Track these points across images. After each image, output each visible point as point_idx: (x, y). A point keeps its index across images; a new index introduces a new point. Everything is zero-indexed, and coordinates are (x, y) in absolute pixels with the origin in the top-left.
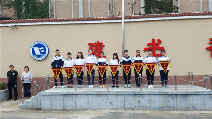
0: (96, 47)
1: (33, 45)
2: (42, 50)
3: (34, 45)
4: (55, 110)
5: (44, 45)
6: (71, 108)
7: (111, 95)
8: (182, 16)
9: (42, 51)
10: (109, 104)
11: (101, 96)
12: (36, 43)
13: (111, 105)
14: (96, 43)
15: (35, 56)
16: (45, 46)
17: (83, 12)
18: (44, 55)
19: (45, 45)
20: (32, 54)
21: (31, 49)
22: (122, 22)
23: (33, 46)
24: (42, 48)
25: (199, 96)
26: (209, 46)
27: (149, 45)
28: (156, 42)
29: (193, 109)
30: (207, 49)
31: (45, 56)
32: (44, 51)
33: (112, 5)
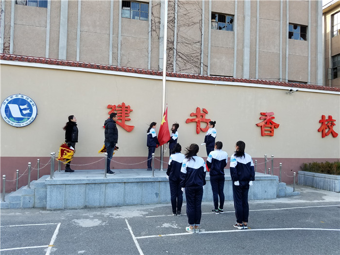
0: (121, 112)
1: (7, 100)
2: (25, 109)
3: (10, 99)
4: (70, 209)
5: (29, 101)
6: (97, 204)
7: (158, 183)
9: (24, 112)
10: (155, 195)
11: (144, 184)
12: (14, 97)
13: (157, 197)
14: (119, 106)
15: (11, 118)
16: (31, 103)
17: (67, 50)
18: (29, 118)
19: (31, 101)
20: (4, 115)
21: (4, 107)
22: (162, 80)
23: (7, 102)
24: (25, 106)
25: (261, 181)
26: (260, 121)
27: (192, 115)
31: (31, 119)
32: (28, 111)
33: (116, 46)
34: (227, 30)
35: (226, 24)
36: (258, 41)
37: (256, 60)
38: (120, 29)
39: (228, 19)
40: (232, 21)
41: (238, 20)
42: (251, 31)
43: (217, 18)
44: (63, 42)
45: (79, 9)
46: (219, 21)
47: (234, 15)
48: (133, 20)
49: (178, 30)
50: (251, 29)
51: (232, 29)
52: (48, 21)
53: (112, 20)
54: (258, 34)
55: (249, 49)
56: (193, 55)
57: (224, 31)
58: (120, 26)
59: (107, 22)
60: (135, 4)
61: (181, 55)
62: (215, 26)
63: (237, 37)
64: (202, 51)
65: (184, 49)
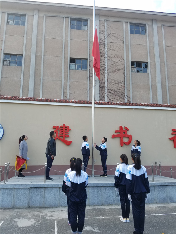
0: (62, 131)
6: (38, 205)
8: (147, 106)
26: (172, 136)
27: (116, 132)
28: (124, 129)
29: (170, 201)
30: (170, 139)
33: (66, 88)
34: (144, 72)
35: (142, 68)
36: (167, 78)
37: (166, 92)
38: (68, 77)
39: (143, 65)
40: (146, 66)
41: (151, 65)
42: (161, 72)
43: (135, 65)
44: (31, 87)
45: (42, 66)
46: (137, 67)
47: (147, 62)
48: (78, 70)
49: (108, 75)
50: (161, 70)
51: (147, 72)
52: (22, 74)
53: (63, 72)
54: (166, 74)
55: (161, 84)
56: (119, 90)
57: (141, 73)
58: (69, 75)
59: (60, 73)
60: (78, 60)
61: (110, 91)
62: (135, 70)
63: (151, 77)
64: (126, 87)
65: (112, 87)
